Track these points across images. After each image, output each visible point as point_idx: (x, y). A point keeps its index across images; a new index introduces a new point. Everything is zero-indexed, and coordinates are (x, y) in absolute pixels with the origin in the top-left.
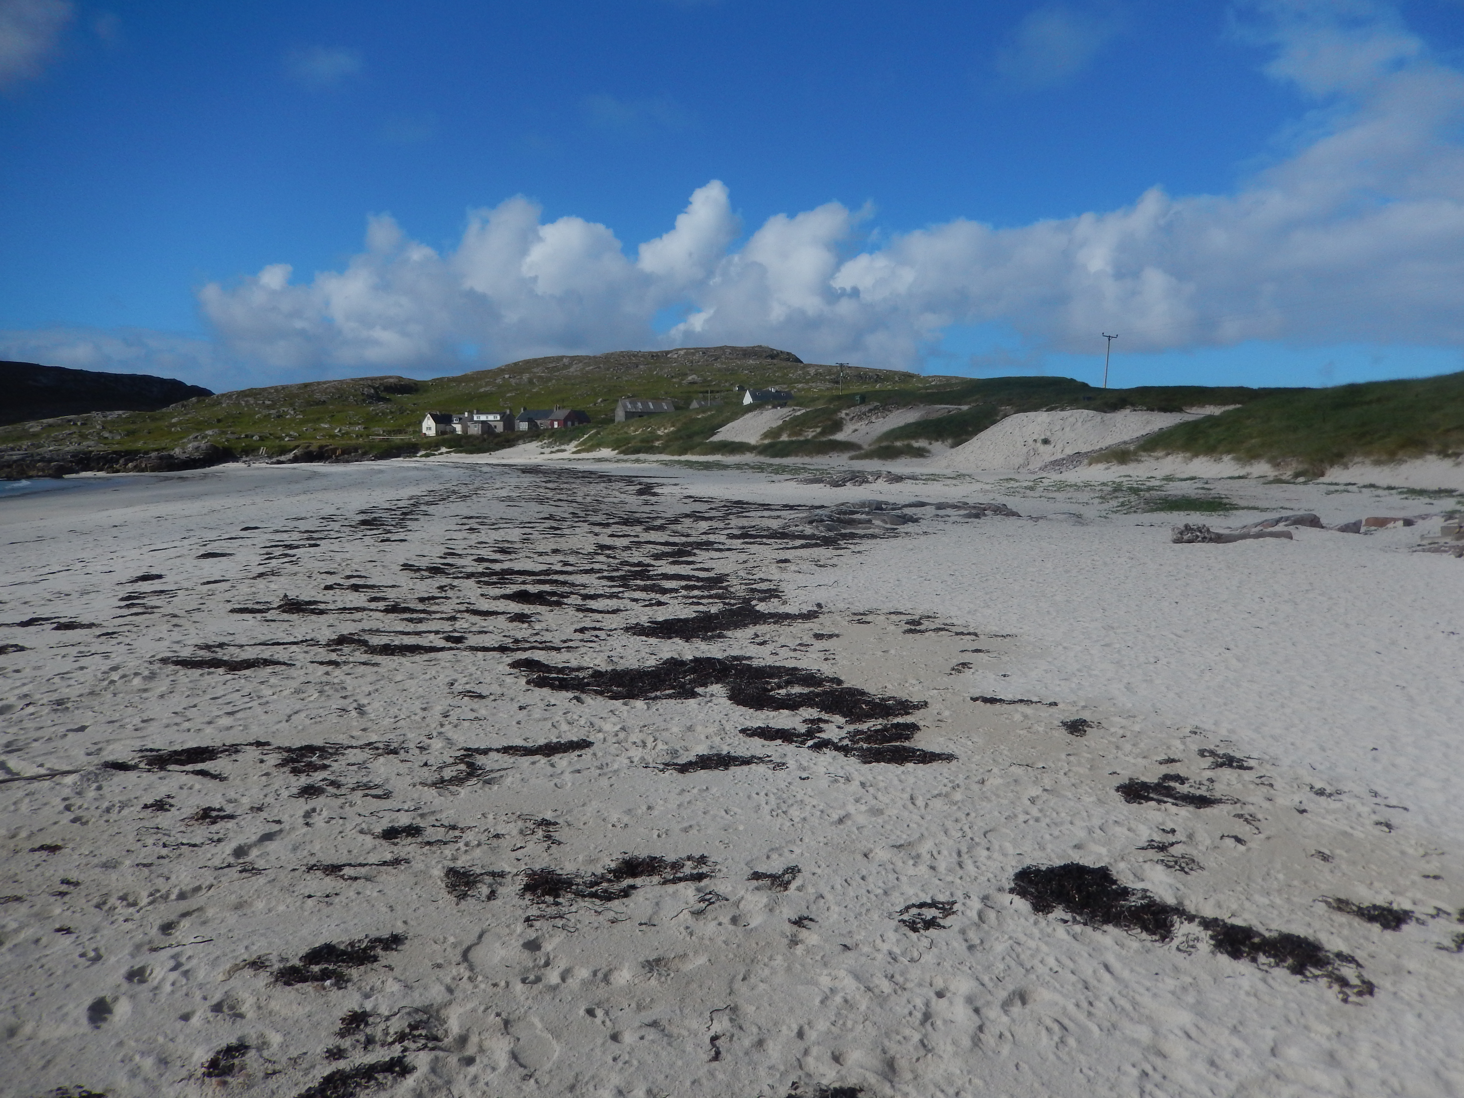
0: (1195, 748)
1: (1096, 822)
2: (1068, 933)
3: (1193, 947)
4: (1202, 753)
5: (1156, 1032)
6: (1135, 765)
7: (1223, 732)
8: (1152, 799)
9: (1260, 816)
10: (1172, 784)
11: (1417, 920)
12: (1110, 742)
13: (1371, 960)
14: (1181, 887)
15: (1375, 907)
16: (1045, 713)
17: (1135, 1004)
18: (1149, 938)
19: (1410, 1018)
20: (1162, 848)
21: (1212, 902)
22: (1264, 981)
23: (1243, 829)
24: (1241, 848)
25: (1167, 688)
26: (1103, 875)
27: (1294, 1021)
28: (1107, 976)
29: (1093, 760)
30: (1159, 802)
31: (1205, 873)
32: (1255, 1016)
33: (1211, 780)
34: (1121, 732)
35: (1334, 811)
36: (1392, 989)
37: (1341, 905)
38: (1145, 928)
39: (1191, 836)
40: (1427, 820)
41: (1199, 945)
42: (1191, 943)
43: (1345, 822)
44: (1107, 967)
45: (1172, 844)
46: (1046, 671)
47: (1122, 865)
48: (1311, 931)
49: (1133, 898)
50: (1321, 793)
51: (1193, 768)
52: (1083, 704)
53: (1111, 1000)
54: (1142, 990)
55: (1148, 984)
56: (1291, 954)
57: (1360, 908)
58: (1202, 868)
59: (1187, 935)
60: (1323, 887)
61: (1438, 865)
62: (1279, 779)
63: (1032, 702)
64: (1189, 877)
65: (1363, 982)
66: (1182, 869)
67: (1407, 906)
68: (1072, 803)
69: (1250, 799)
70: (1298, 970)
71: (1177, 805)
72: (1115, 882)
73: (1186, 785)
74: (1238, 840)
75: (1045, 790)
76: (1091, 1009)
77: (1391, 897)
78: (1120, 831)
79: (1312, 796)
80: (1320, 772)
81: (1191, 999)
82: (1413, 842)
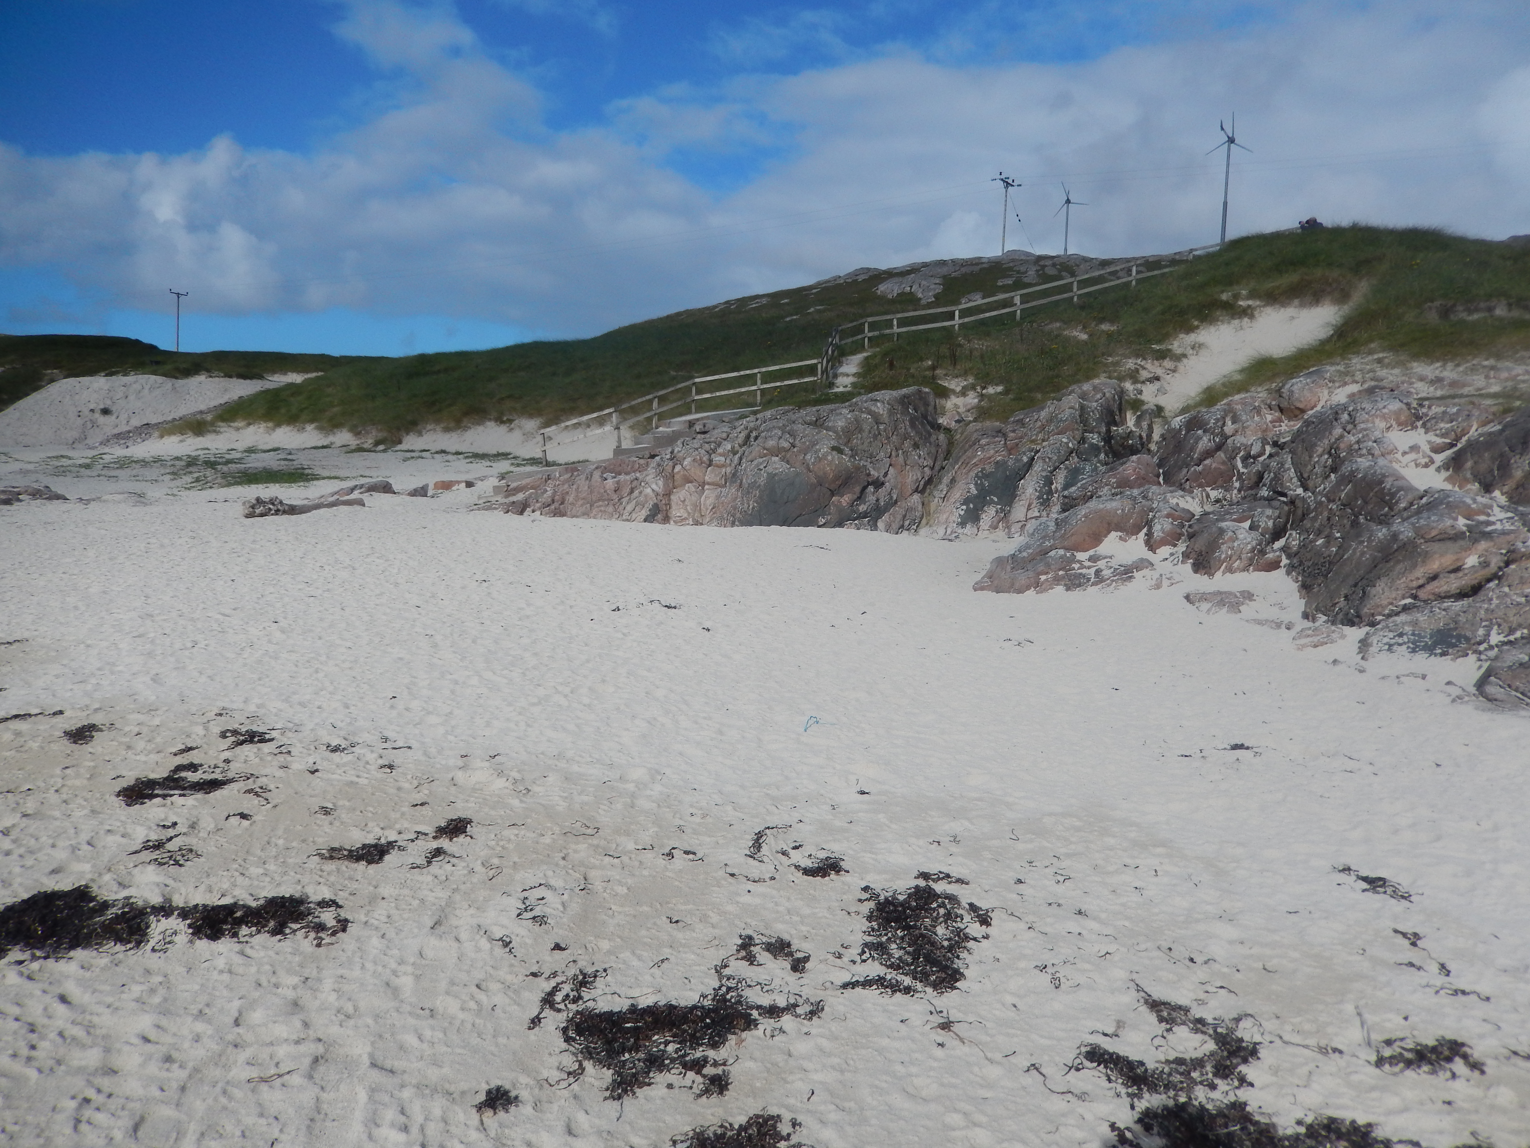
0: (216, 730)
1: (84, 837)
2: (21, 974)
3: (169, 943)
4: (223, 735)
5: (107, 1050)
6: (145, 762)
7: (252, 708)
8: (157, 796)
9: (272, 787)
10: (183, 774)
11: (399, 847)
12: (120, 743)
13: (351, 897)
14: (170, 882)
15: (364, 846)
16: (43, 725)
17: (89, 1028)
18: (123, 948)
19: (375, 941)
20: (158, 845)
21: (202, 888)
22: (242, 953)
23: (250, 804)
24: (246, 823)
25: (201, 673)
26: (82, 894)
27: (264, 983)
28: (61, 1009)
29: (95, 767)
30: (164, 797)
31: (202, 859)
32: (225, 993)
33: (227, 761)
34: (136, 730)
35: (345, 765)
36: (364, 919)
37: (334, 854)
38: (119, 939)
39: (193, 826)
40: (425, 753)
41: (177, 939)
42: (168, 939)
43: (353, 772)
44: (63, 999)
45: (171, 839)
46: (57, 676)
47: (107, 877)
48: (299, 888)
49: (114, 910)
50: (336, 749)
51: (211, 752)
52: (97, 706)
53: (61, 1034)
54: (101, 1009)
55: (109, 1000)
56: (273, 917)
57: (350, 851)
58: (198, 856)
59: (164, 932)
60: (320, 840)
61: (427, 792)
62: (298, 745)
63: (30, 715)
64: (183, 869)
65: (339, 921)
66: (177, 863)
67: (392, 838)
68: (58, 823)
69: (264, 772)
70: (279, 931)
71: (184, 795)
72: (93, 899)
73: (200, 772)
74: (244, 816)
75: (25, 815)
76: (34, 1053)
77: (380, 832)
78: (112, 840)
79: (328, 753)
80: (341, 729)
81: (157, 1000)
82: (409, 777)
